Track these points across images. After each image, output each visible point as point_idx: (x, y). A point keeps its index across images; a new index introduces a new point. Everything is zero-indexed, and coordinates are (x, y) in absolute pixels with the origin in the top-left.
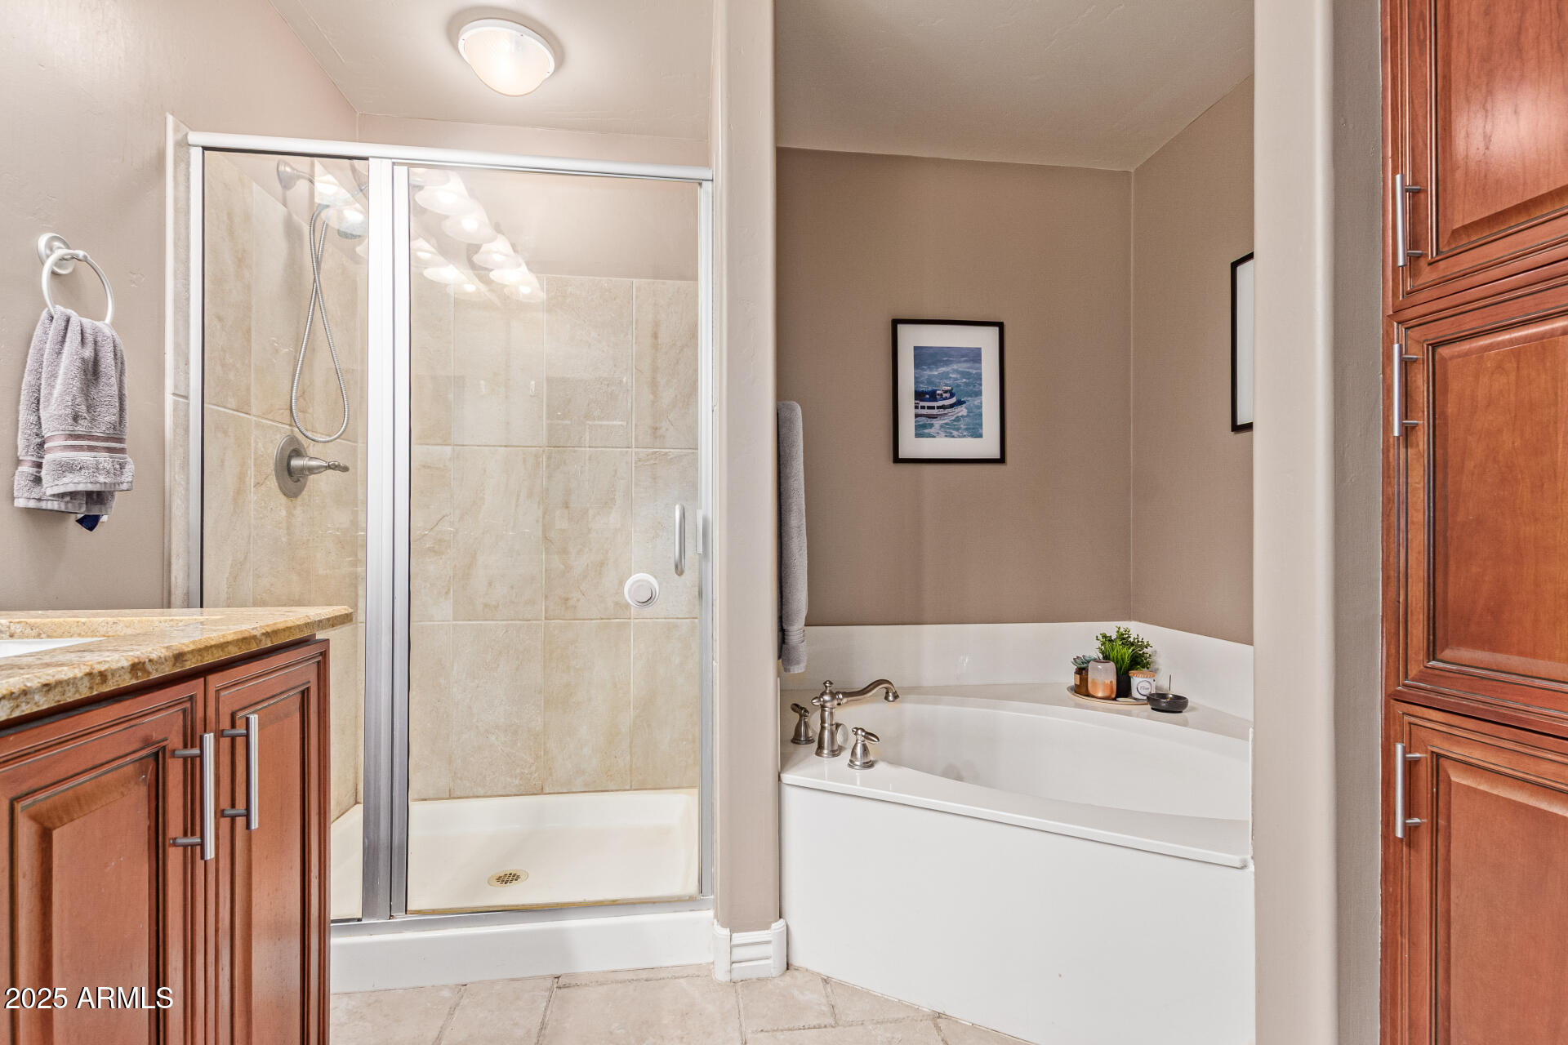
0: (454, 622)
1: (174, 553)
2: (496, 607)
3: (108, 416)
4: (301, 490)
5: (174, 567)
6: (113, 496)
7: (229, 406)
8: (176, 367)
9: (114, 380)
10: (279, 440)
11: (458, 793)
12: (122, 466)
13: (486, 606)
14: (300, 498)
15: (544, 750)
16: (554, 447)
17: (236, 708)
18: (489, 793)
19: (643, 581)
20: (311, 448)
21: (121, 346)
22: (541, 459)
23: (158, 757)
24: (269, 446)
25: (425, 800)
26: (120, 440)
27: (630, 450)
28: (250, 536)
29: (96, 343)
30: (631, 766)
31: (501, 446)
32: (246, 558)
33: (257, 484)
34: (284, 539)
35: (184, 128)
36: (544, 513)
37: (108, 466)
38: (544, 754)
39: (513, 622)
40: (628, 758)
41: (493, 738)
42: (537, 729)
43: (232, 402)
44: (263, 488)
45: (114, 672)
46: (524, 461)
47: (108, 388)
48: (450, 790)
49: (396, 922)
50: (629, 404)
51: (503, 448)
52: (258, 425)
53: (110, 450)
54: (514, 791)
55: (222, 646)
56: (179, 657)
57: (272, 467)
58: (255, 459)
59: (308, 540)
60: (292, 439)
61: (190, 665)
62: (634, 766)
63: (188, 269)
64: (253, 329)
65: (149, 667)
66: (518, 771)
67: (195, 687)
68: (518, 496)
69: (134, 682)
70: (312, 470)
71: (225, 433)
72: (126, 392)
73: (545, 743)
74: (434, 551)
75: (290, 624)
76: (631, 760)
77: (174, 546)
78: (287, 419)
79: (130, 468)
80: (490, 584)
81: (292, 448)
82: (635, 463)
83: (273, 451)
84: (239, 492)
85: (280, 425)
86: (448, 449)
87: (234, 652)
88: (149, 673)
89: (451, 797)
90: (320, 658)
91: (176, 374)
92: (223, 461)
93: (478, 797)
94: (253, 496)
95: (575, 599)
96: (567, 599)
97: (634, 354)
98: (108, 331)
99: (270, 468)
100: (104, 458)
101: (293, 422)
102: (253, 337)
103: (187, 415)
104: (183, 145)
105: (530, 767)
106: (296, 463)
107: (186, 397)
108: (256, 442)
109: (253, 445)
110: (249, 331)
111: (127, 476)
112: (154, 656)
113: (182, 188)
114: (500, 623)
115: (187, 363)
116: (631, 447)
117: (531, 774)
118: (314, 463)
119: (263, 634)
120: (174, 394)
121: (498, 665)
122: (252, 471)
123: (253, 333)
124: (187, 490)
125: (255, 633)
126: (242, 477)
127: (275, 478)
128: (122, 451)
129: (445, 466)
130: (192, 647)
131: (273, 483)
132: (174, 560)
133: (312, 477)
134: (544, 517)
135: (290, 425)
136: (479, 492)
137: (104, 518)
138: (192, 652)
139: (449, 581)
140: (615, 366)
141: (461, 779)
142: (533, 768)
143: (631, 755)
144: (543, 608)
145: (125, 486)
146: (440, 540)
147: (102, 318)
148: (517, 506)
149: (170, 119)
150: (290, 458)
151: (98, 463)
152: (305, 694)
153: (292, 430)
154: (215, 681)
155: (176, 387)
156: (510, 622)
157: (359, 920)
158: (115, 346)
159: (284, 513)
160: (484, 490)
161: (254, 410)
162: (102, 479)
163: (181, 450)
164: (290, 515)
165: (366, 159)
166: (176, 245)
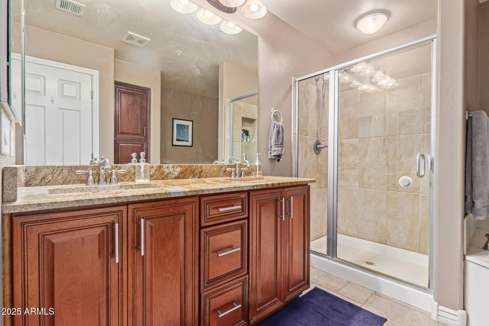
0: (359, 188)
1: (293, 167)
2: (371, 185)
3: (280, 141)
4: (319, 153)
5: (293, 170)
6: (282, 155)
7: (304, 135)
8: (294, 128)
9: (281, 134)
10: (315, 141)
11: (360, 237)
12: (283, 150)
13: (368, 184)
14: (319, 155)
15: (387, 231)
16: (391, 136)
17: (290, 195)
18: (369, 239)
19: (406, 179)
20: (322, 142)
21: (283, 127)
22: (386, 140)
23: (276, 200)
24: (312, 143)
25: (351, 236)
26: (282, 145)
27: (420, 134)
28: (308, 164)
29: (279, 127)
30: (419, 245)
31: (373, 137)
32: (307, 169)
33: (310, 152)
34: (316, 164)
35: (295, 78)
36: (387, 157)
37: (280, 150)
38: (387, 232)
39: (376, 190)
40: (418, 241)
41: (370, 223)
42: (384, 224)
43: (304, 134)
44: (311, 152)
45: (269, 184)
46: (381, 141)
47: (281, 135)
48: (358, 235)
49: (334, 259)
50: (420, 119)
51: (374, 138)
52: (310, 138)
53: (281, 147)
54: (376, 241)
55: (287, 183)
56: (279, 184)
57: (313, 147)
58: (309, 146)
59: (321, 165)
60: (318, 141)
61: (281, 185)
62: (420, 245)
63: (296, 107)
64: (309, 117)
65: (274, 185)
66: (378, 235)
67: (282, 190)
68: (378, 152)
69: (272, 187)
70: (321, 148)
71: (303, 141)
72: (284, 135)
73: (387, 229)
74: (354, 168)
75: (300, 181)
76: (419, 242)
77: (293, 165)
78: (316, 136)
79: (284, 150)
80: (369, 178)
81: (317, 143)
82: (422, 139)
83: (313, 144)
84: (306, 153)
85: (315, 138)
86: (357, 139)
87: (289, 185)
88: (274, 186)
89: (358, 237)
90: (308, 189)
91: (293, 130)
92: (302, 147)
93: (365, 239)
94: (309, 154)
95: (398, 185)
96: (395, 185)
97: (422, 100)
98: (281, 125)
99: (312, 148)
100: (280, 149)
101: (318, 137)
102: (309, 119)
103: (295, 138)
104: (295, 82)
105: (382, 235)
106: (318, 146)
107: (295, 134)
108: (309, 142)
109: (309, 143)
110: (308, 118)
111: (283, 152)
112: (275, 183)
113: (295, 91)
114: (372, 190)
115: (295, 127)
116: (421, 133)
117: (382, 237)
118: (322, 146)
119: (294, 182)
120: (293, 134)
121: (372, 202)
122: (308, 149)
123: (309, 118)
124: (295, 154)
125: (293, 181)
126: (306, 151)
127: (313, 150)
128: (283, 147)
129: (357, 144)
130: (281, 182)
131: (313, 151)
132: (293, 168)
133: (322, 149)
134: (387, 158)
135: (317, 137)
136: (366, 151)
137: (281, 160)
138: (281, 183)
139: (357, 177)
140: (414, 106)
141: (361, 233)
142: (383, 236)
143: (419, 240)
144: (386, 186)
145: (283, 154)
146: (355, 165)
147: (280, 122)
148: (378, 155)
149: (293, 77)
150: (317, 145)
151: (279, 149)
152: (304, 196)
153: (318, 139)
154: (286, 189)
155: (293, 132)
156: (375, 190)
157: (326, 255)
158: (282, 127)
159: (315, 158)
160: (368, 150)
161: (309, 135)
162: (279, 152)
163: (294, 146)
164: (317, 158)
165: (329, 72)
166: (293, 103)
